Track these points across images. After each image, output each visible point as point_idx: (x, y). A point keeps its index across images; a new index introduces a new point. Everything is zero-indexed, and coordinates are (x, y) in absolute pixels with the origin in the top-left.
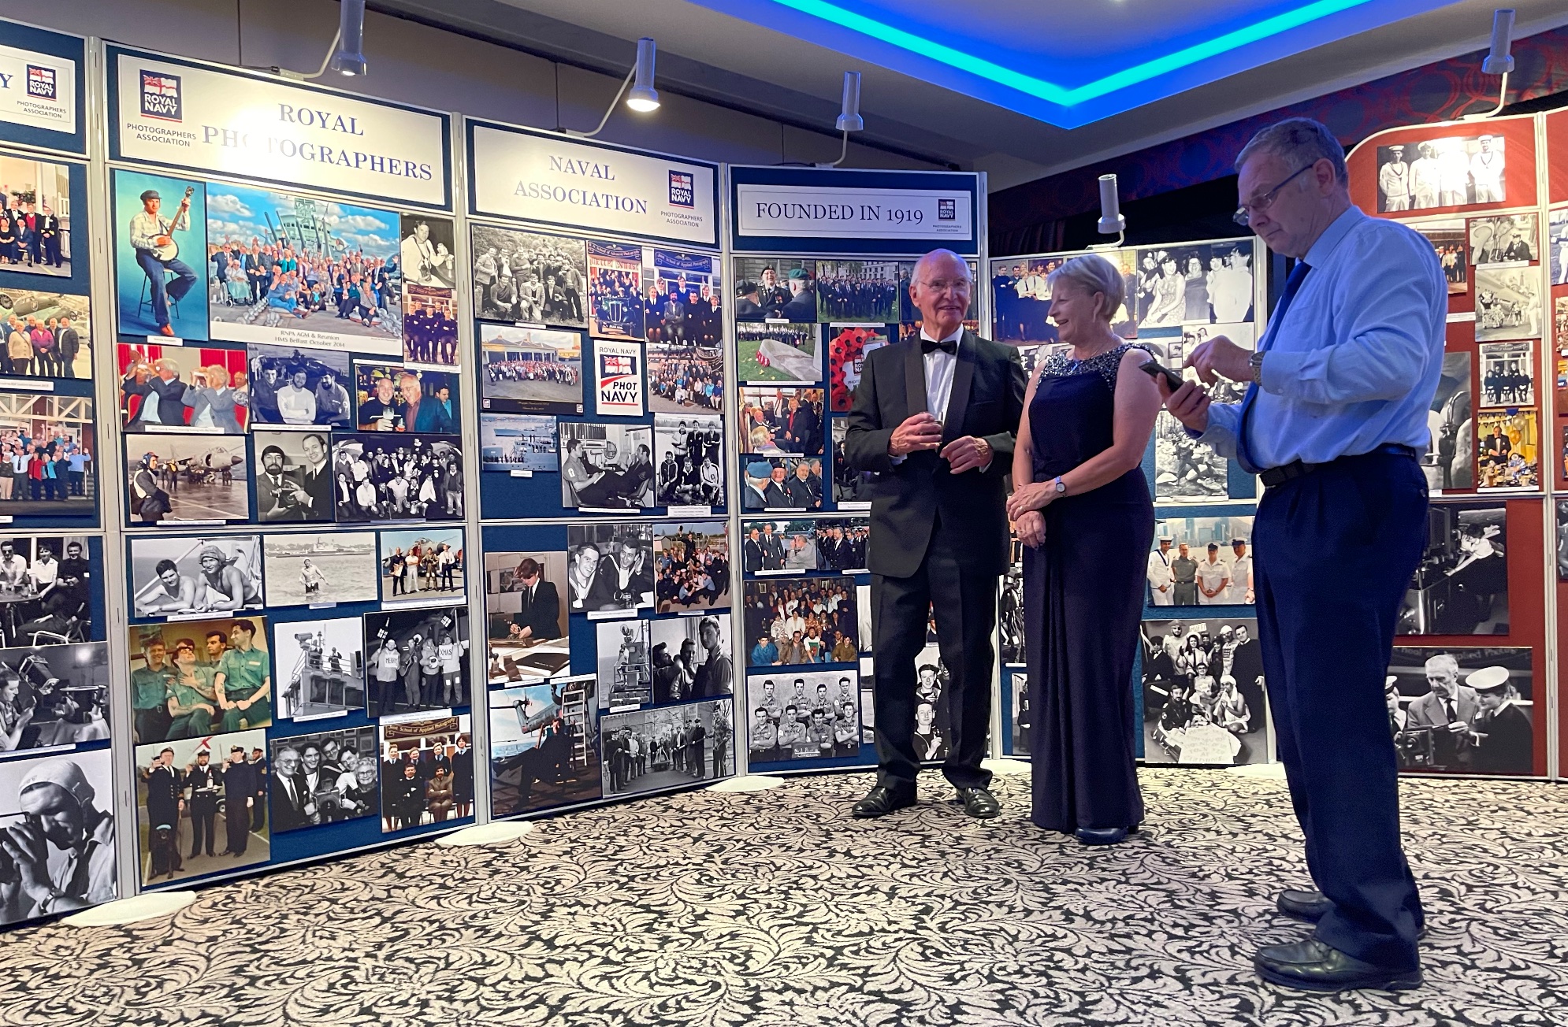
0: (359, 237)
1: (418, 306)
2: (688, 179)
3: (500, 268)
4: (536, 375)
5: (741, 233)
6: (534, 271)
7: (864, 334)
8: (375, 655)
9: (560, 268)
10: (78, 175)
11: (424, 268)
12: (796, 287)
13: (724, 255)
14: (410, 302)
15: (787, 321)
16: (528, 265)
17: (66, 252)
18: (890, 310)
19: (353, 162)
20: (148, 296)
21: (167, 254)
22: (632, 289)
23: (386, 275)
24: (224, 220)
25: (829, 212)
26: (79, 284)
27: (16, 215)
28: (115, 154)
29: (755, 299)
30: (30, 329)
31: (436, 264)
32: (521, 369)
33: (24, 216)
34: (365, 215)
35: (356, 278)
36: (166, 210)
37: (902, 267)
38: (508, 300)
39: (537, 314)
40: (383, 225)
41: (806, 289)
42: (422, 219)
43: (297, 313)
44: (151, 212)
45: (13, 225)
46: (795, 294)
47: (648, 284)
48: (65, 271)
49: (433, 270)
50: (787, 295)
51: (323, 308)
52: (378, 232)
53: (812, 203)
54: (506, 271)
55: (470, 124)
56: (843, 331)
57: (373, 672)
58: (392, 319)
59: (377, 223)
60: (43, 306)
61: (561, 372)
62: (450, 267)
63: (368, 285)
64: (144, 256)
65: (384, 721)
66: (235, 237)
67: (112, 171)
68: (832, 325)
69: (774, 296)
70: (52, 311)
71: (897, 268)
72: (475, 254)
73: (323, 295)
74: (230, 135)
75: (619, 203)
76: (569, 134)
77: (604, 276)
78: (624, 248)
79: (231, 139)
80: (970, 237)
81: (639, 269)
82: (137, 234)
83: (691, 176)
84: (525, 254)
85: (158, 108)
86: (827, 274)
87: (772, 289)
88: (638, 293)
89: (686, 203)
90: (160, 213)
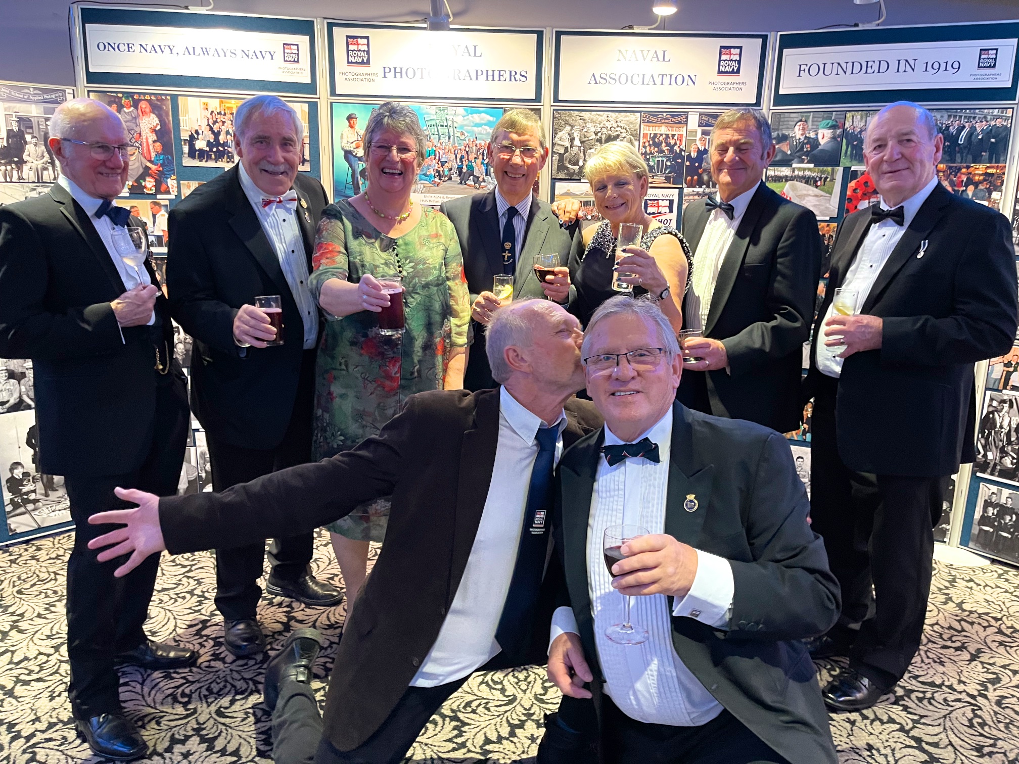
0: (476, 129)
2: (738, 51)
3: (572, 140)
5: (781, 92)
6: (598, 140)
10: (313, 108)
12: (824, 136)
15: (812, 166)
16: (593, 137)
17: (307, 157)
19: (474, 77)
20: (350, 179)
21: (360, 153)
25: (865, 67)
29: (785, 147)
34: (480, 113)
36: (360, 124)
40: (491, 119)
43: (434, 183)
44: (351, 127)
46: (822, 142)
47: (690, 142)
50: (814, 143)
52: (488, 123)
53: (851, 61)
54: (577, 142)
55: (559, 34)
59: (488, 117)
64: (348, 154)
67: (331, 103)
69: (804, 144)
72: (555, 132)
74: (398, 70)
75: (672, 80)
76: (636, 30)
77: (653, 139)
78: (673, 116)
79: (399, 73)
80: (1009, 85)
81: (684, 131)
82: (345, 141)
83: (740, 48)
84: (592, 128)
85: (357, 59)
86: (855, 124)
87: (802, 138)
88: (681, 150)
89: (733, 72)
90: (357, 127)
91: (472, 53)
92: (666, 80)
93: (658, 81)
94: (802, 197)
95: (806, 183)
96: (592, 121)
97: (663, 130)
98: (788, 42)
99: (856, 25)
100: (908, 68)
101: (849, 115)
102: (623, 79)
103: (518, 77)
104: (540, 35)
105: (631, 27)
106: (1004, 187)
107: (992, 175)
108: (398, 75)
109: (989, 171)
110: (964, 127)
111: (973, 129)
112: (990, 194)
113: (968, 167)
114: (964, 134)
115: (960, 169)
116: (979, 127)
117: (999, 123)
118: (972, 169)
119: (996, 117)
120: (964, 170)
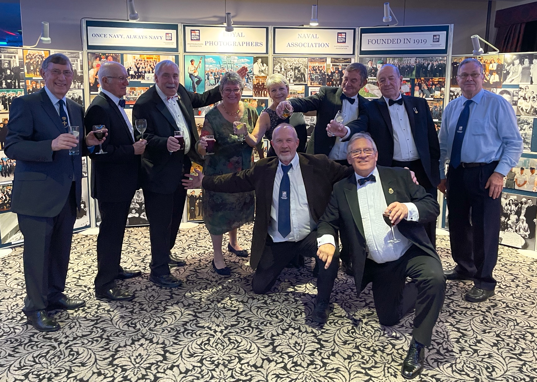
1: (257, 81)
2: (344, 34)
3: (281, 69)
5: (362, 50)
6: (291, 69)
9: (299, 67)
10: (177, 57)
11: (260, 71)
12: (379, 67)
13: (356, 57)
14: (255, 80)
16: (290, 67)
18: (412, 74)
19: (241, 45)
20: (192, 85)
21: (196, 75)
22: (322, 71)
24: (209, 64)
25: (393, 41)
28: (185, 51)
34: (244, 58)
36: (196, 64)
39: (292, 81)
40: (249, 61)
42: (259, 57)
44: (192, 64)
46: (379, 69)
47: (328, 69)
49: (262, 71)
50: (376, 69)
52: (248, 63)
53: (387, 39)
54: (283, 69)
55: (274, 28)
58: (250, 86)
59: (247, 60)
62: (267, 70)
64: (191, 75)
66: (211, 69)
67: (184, 56)
69: (372, 69)
71: (416, 60)
72: (274, 65)
74: (211, 42)
75: (320, 45)
76: (305, 27)
77: (313, 68)
78: (321, 59)
79: (211, 43)
80: (444, 48)
81: (325, 64)
82: (189, 70)
83: (345, 33)
84: (288, 64)
85: (195, 38)
86: (390, 62)
87: (371, 67)
88: (324, 72)
89: (343, 42)
91: (241, 36)
92: (318, 45)
93: (314, 45)
94: (372, 90)
95: (374, 84)
96: (289, 61)
97: (317, 64)
98: (363, 31)
99: (388, 26)
100: (408, 42)
101: (388, 59)
102: (300, 45)
103: (259, 44)
104: (267, 29)
105: (303, 26)
106: (445, 86)
107: (441, 81)
108: (211, 44)
109: (440, 80)
110: (429, 64)
111: (433, 64)
112: (441, 89)
113: (432, 79)
114: (430, 66)
115: (429, 79)
116: (435, 64)
117: (442, 62)
118: (433, 80)
119: (441, 60)
120: (431, 80)
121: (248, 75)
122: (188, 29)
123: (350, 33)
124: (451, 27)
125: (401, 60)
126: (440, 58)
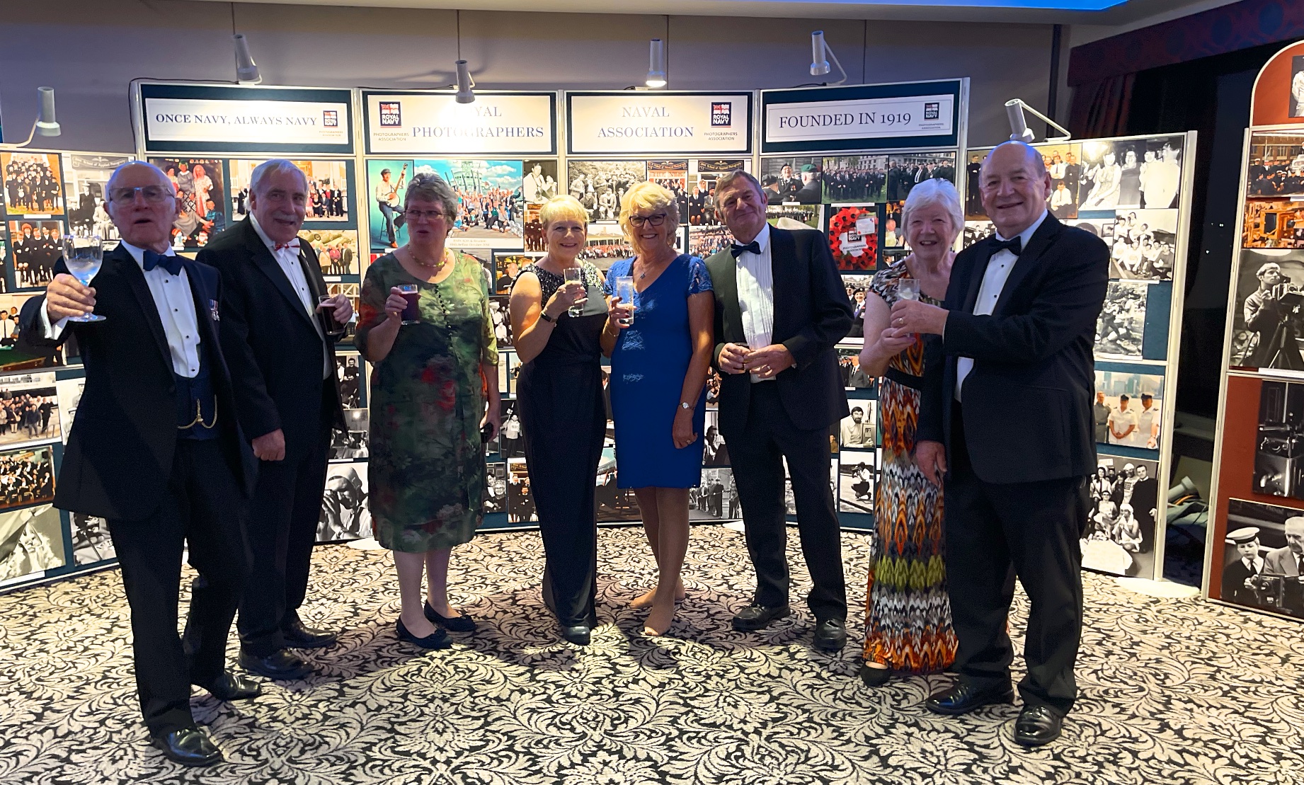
0: (500, 180)
1: (534, 217)
2: (728, 106)
3: (586, 187)
4: (609, 254)
5: (768, 140)
6: (609, 187)
7: (857, 212)
8: (505, 424)
9: (627, 182)
10: (350, 165)
11: (538, 193)
12: (807, 178)
13: (755, 159)
14: (529, 215)
15: (798, 204)
17: (345, 208)
18: (880, 192)
19: (495, 134)
20: (385, 227)
21: (394, 204)
22: (679, 191)
23: (514, 200)
25: (835, 120)
26: (352, 224)
27: (321, 192)
28: (368, 152)
29: (775, 188)
30: (329, 250)
31: (546, 190)
32: (599, 251)
33: (325, 192)
34: (502, 165)
35: (496, 204)
36: (393, 179)
37: (891, 158)
38: (591, 207)
39: (610, 214)
40: (512, 170)
41: (814, 180)
42: (536, 162)
43: (462, 229)
44: (385, 180)
45: (320, 197)
46: (805, 183)
47: (692, 186)
48: (345, 218)
49: (544, 194)
50: (799, 184)
51: (477, 224)
52: (510, 174)
53: (822, 114)
55: (569, 96)
56: (841, 209)
57: (504, 433)
58: (517, 226)
59: (510, 169)
60: (335, 238)
61: (626, 251)
62: (554, 189)
63: (503, 207)
64: (383, 205)
65: (510, 461)
67: (367, 161)
68: (833, 205)
69: (790, 185)
70: (338, 240)
71: (888, 160)
72: (570, 180)
73: (477, 216)
74: (427, 130)
75: (673, 132)
76: (638, 90)
78: (675, 163)
79: (429, 132)
80: (950, 133)
81: (685, 176)
82: (379, 193)
83: (730, 104)
84: (603, 176)
85: (389, 122)
86: (831, 167)
87: (789, 180)
88: (684, 193)
89: (725, 124)
90: (390, 181)
91: (493, 113)
92: (667, 133)
93: (660, 133)
95: (795, 219)
96: (603, 170)
97: (667, 176)
98: (770, 98)
99: (824, 84)
100: (869, 120)
101: (825, 160)
103: (535, 132)
104: (553, 97)
105: (633, 88)
108: (427, 134)
110: (917, 168)
111: (925, 170)
114: (918, 174)
116: (930, 168)
117: (945, 164)
119: (943, 160)
121: (512, 203)
122: (374, 101)
123: (740, 103)
124: (965, 83)
125: (854, 161)
126: (942, 155)
